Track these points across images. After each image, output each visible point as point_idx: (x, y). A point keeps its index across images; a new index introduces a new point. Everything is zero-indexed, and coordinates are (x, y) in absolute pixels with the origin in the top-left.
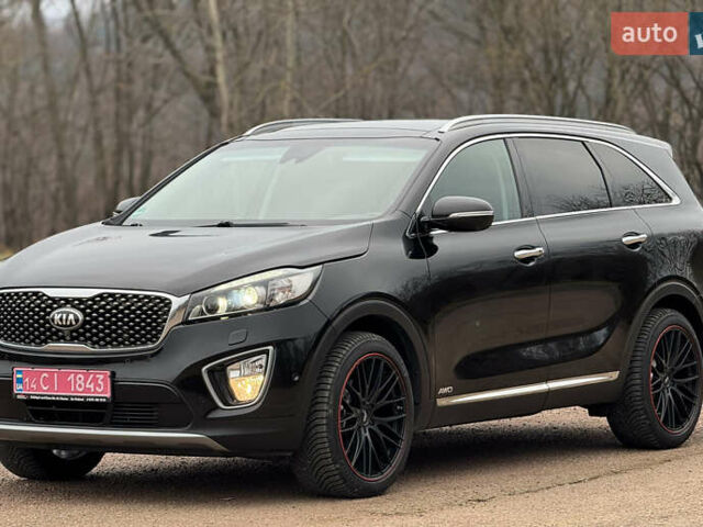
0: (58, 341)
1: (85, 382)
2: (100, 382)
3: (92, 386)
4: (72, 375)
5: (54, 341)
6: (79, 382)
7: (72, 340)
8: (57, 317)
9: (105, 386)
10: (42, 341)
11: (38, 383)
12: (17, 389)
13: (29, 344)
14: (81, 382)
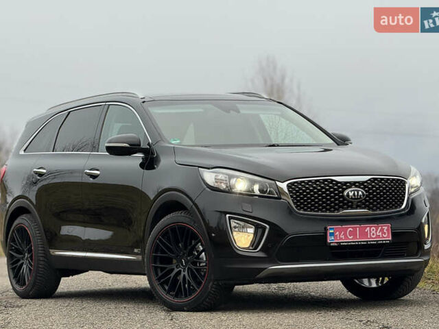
1: (376, 232)
2: (385, 231)
3: (380, 234)
4: (368, 228)
6: (372, 232)
8: (351, 194)
9: (388, 234)
10: (335, 209)
11: (345, 234)
12: (330, 239)
13: (326, 212)
14: (374, 232)
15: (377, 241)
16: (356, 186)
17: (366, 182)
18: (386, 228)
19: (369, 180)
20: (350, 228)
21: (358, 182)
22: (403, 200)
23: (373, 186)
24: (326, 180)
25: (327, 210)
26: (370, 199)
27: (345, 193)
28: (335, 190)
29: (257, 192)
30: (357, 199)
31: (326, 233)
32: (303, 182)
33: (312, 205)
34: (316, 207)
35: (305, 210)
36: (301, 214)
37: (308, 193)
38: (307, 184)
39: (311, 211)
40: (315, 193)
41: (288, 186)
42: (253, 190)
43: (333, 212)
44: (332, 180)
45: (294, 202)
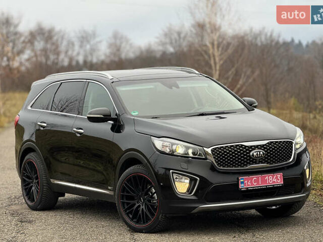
1: (273, 179)
2: (279, 178)
3: (276, 180)
6: (270, 179)
8: (255, 154)
9: (281, 180)
10: (245, 165)
11: (251, 182)
12: (241, 186)
13: (238, 167)
14: (271, 179)
15: (273, 185)
16: (258, 149)
17: (265, 145)
18: (279, 176)
19: (268, 143)
20: (254, 177)
21: (260, 145)
22: (291, 155)
23: (270, 148)
24: (238, 145)
25: (239, 165)
26: (268, 156)
27: (251, 154)
28: (244, 152)
29: (191, 155)
30: (259, 157)
31: (238, 182)
32: (222, 147)
33: (229, 163)
34: (231, 164)
35: (224, 167)
36: (221, 169)
37: (226, 155)
38: (225, 148)
39: (227, 167)
40: (231, 155)
41: (212, 150)
42: (188, 154)
43: (243, 167)
44: (242, 145)
45: (216, 162)
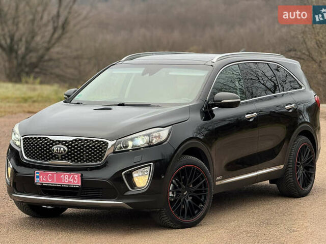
0: (55, 159)
1: (69, 178)
3: (72, 180)
4: (63, 175)
5: (53, 160)
6: (66, 178)
7: (62, 159)
8: (55, 149)
9: (78, 180)
10: (47, 159)
11: (46, 178)
12: (37, 180)
18: (77, 176)
20: (50, 173)
23: (76, 145)
26: (72, 154)
31: (34, 175)
44: (48, 138)
